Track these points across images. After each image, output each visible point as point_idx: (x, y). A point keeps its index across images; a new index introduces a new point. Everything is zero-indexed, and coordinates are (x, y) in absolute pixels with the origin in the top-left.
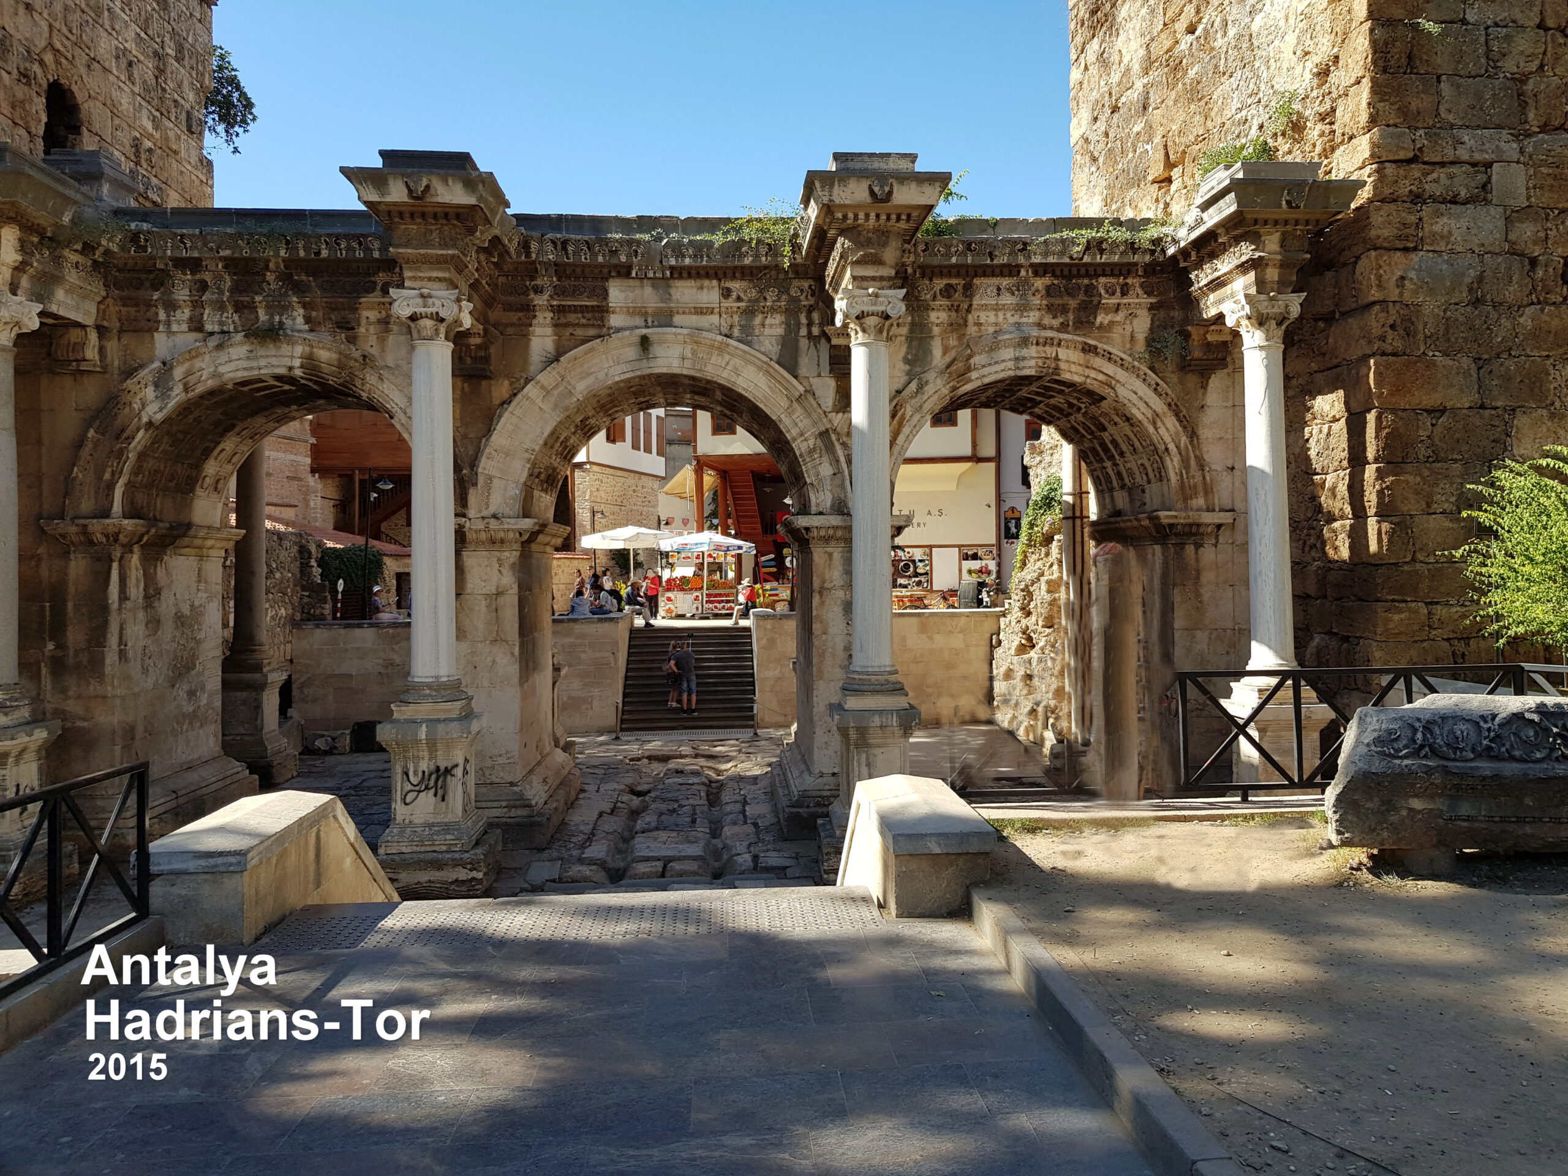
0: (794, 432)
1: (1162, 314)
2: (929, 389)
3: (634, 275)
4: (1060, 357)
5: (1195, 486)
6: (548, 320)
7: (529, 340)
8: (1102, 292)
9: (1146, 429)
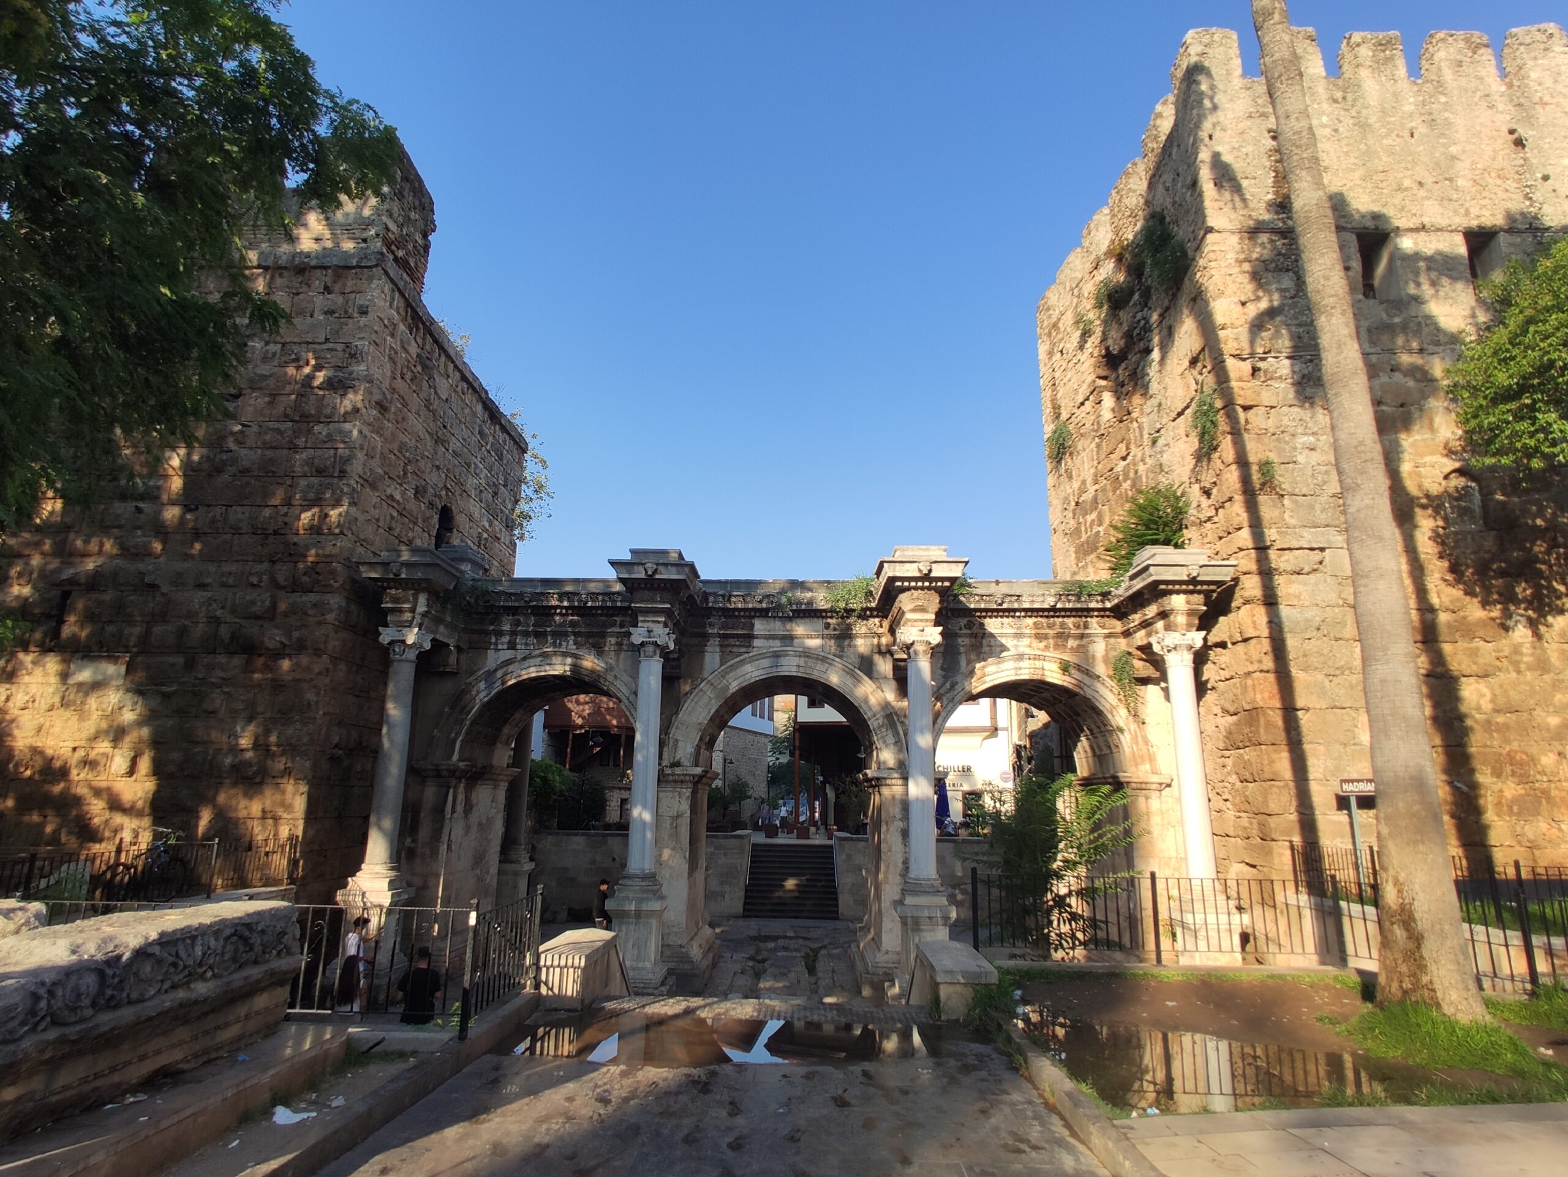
0: (869, 714)
3: (770, 615)
4: (1045, 667)
5: (1142, 757)
6: (717, 643)
7: (705, 655)
8: (1071, 626)
9: (1106, 715)
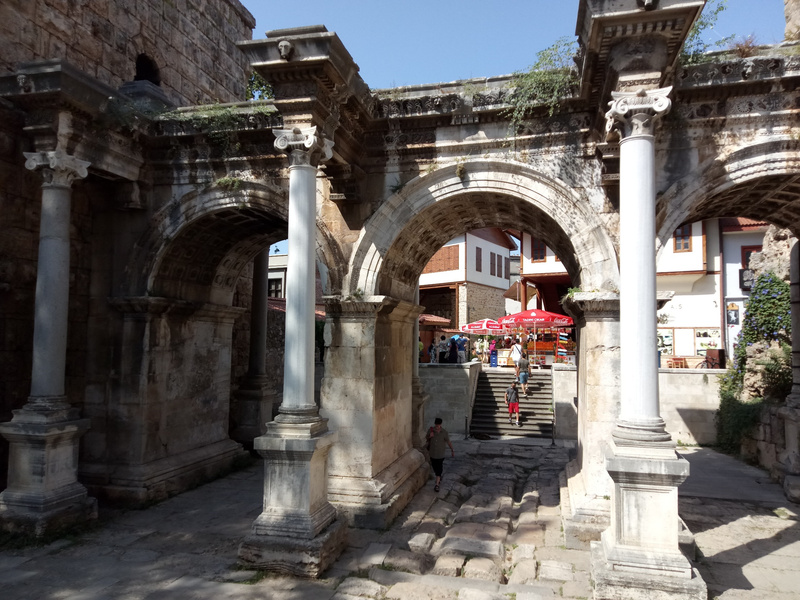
0: (572, 229)
2: (688, 191)
3: (453, 123)
6: (396, 161)
7: (384, 176)
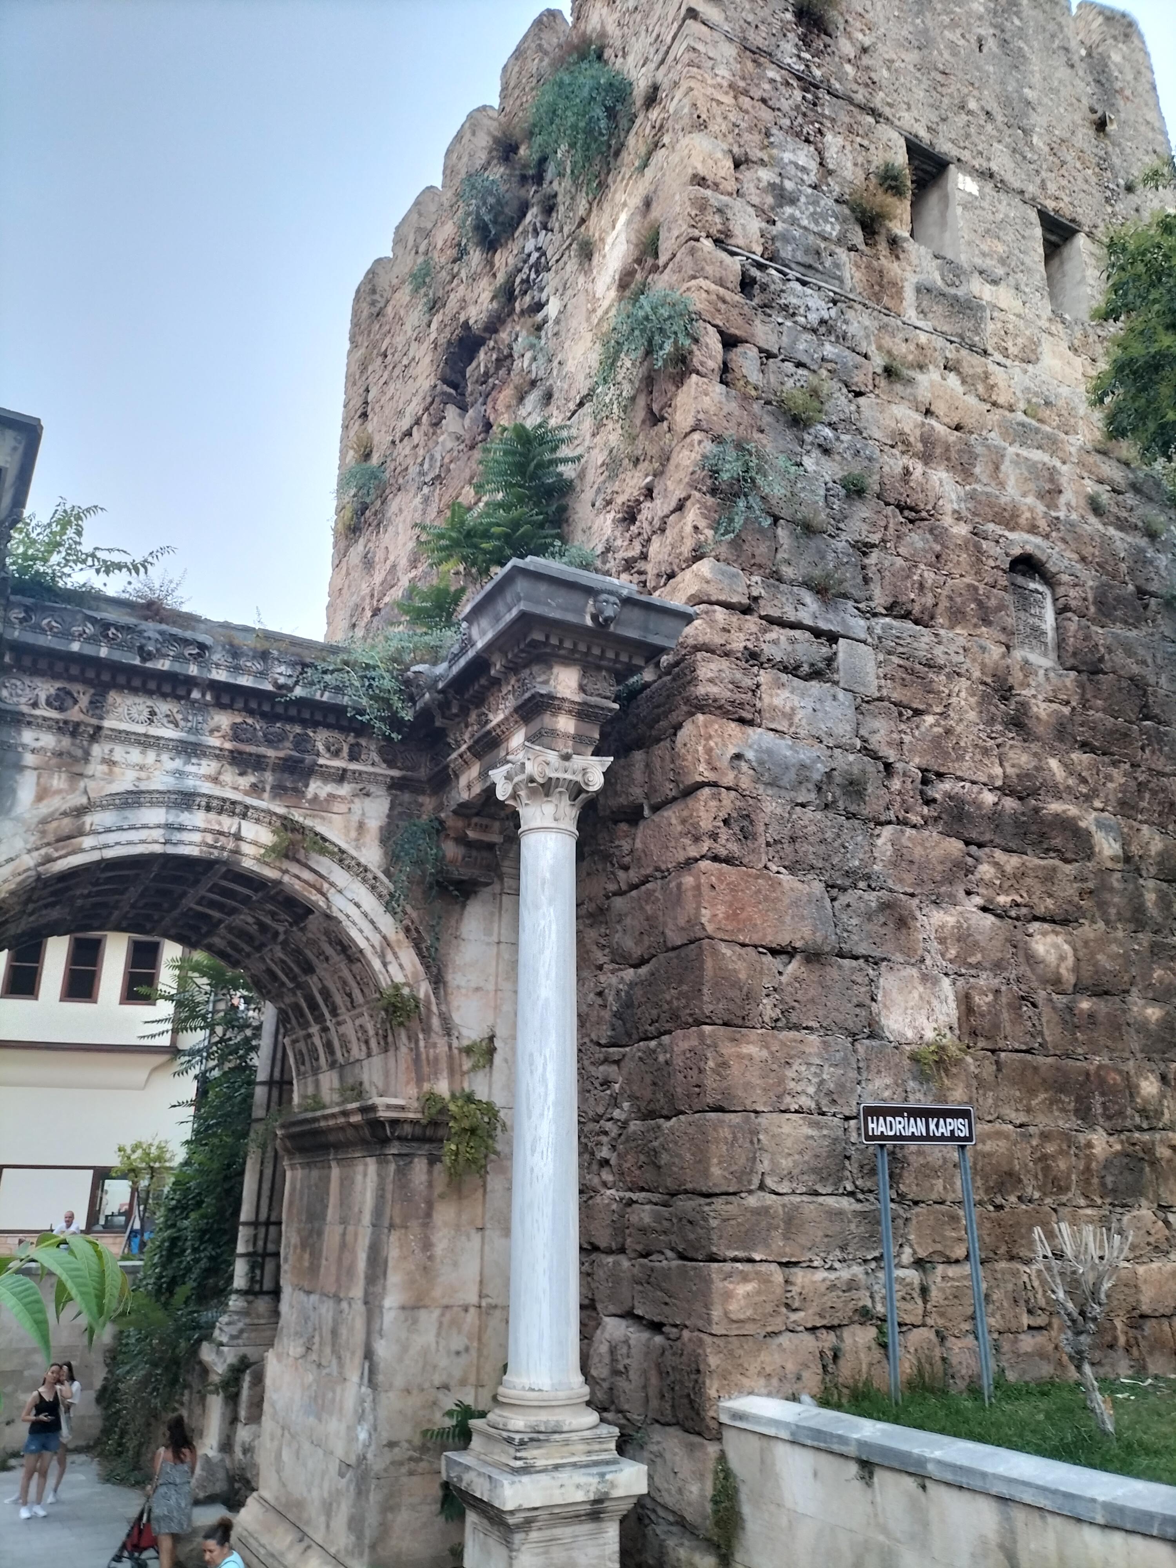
1: (406, 797)
4: (244, 833)
5: (436, 1059)
8: (321, 747)
9: (369, 964)
